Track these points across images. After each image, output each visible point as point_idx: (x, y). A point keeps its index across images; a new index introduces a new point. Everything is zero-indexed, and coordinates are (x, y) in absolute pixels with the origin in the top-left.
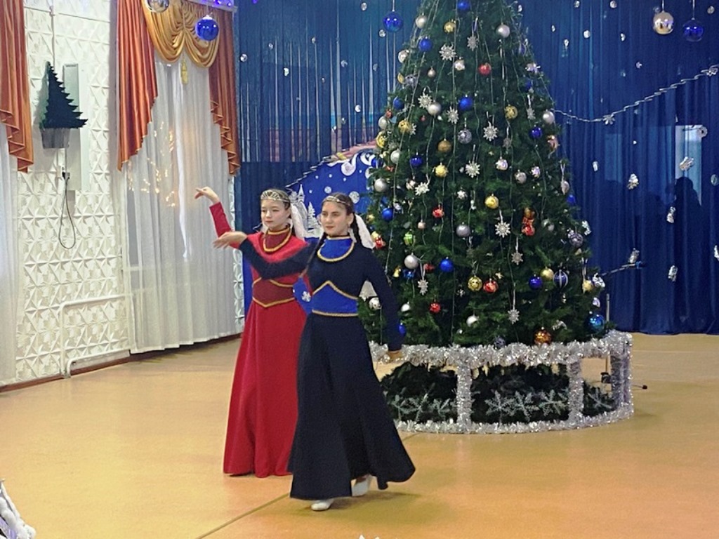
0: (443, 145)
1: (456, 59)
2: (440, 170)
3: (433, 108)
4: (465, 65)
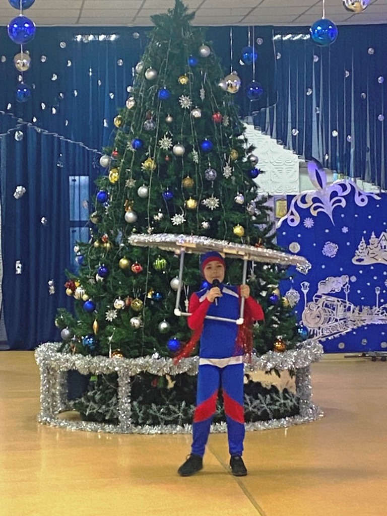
0: (187, 182)
1: (193, 108)
2: (191, 203)
3: (179, 150)
4: (201, 113)
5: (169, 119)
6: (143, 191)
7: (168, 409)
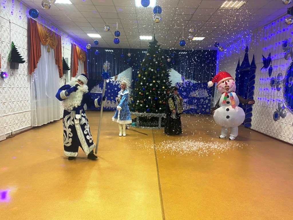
0: (154, 77)
1: (156, 62)
2: (154, 81)
3: (152, 70)
4: (158, 63)
5: (151, 64)
6: (144, 78)
7: (147, 123)
